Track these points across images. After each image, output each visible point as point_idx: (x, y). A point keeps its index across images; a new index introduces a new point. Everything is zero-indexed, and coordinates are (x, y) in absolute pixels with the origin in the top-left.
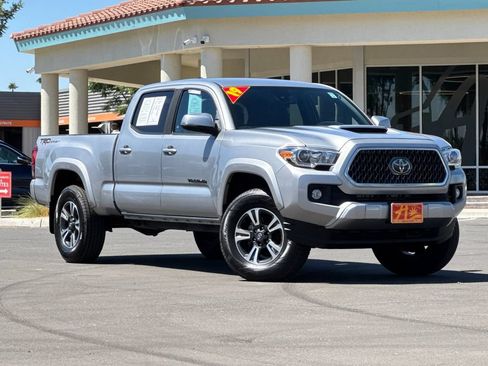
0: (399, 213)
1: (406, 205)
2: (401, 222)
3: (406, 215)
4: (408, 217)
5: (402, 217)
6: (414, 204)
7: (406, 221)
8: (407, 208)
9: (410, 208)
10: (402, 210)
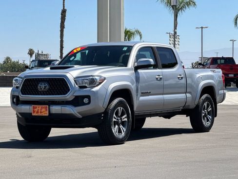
0: (36, 110)
1: (40, 106)
2: (37, 115)
3: (39, 111)
4: (41, 112)
5: (38, 112)
6: (44, 106)
7: (39, 114)
8: (40, 108)
9: (42, 108)
10: (37, 109)
